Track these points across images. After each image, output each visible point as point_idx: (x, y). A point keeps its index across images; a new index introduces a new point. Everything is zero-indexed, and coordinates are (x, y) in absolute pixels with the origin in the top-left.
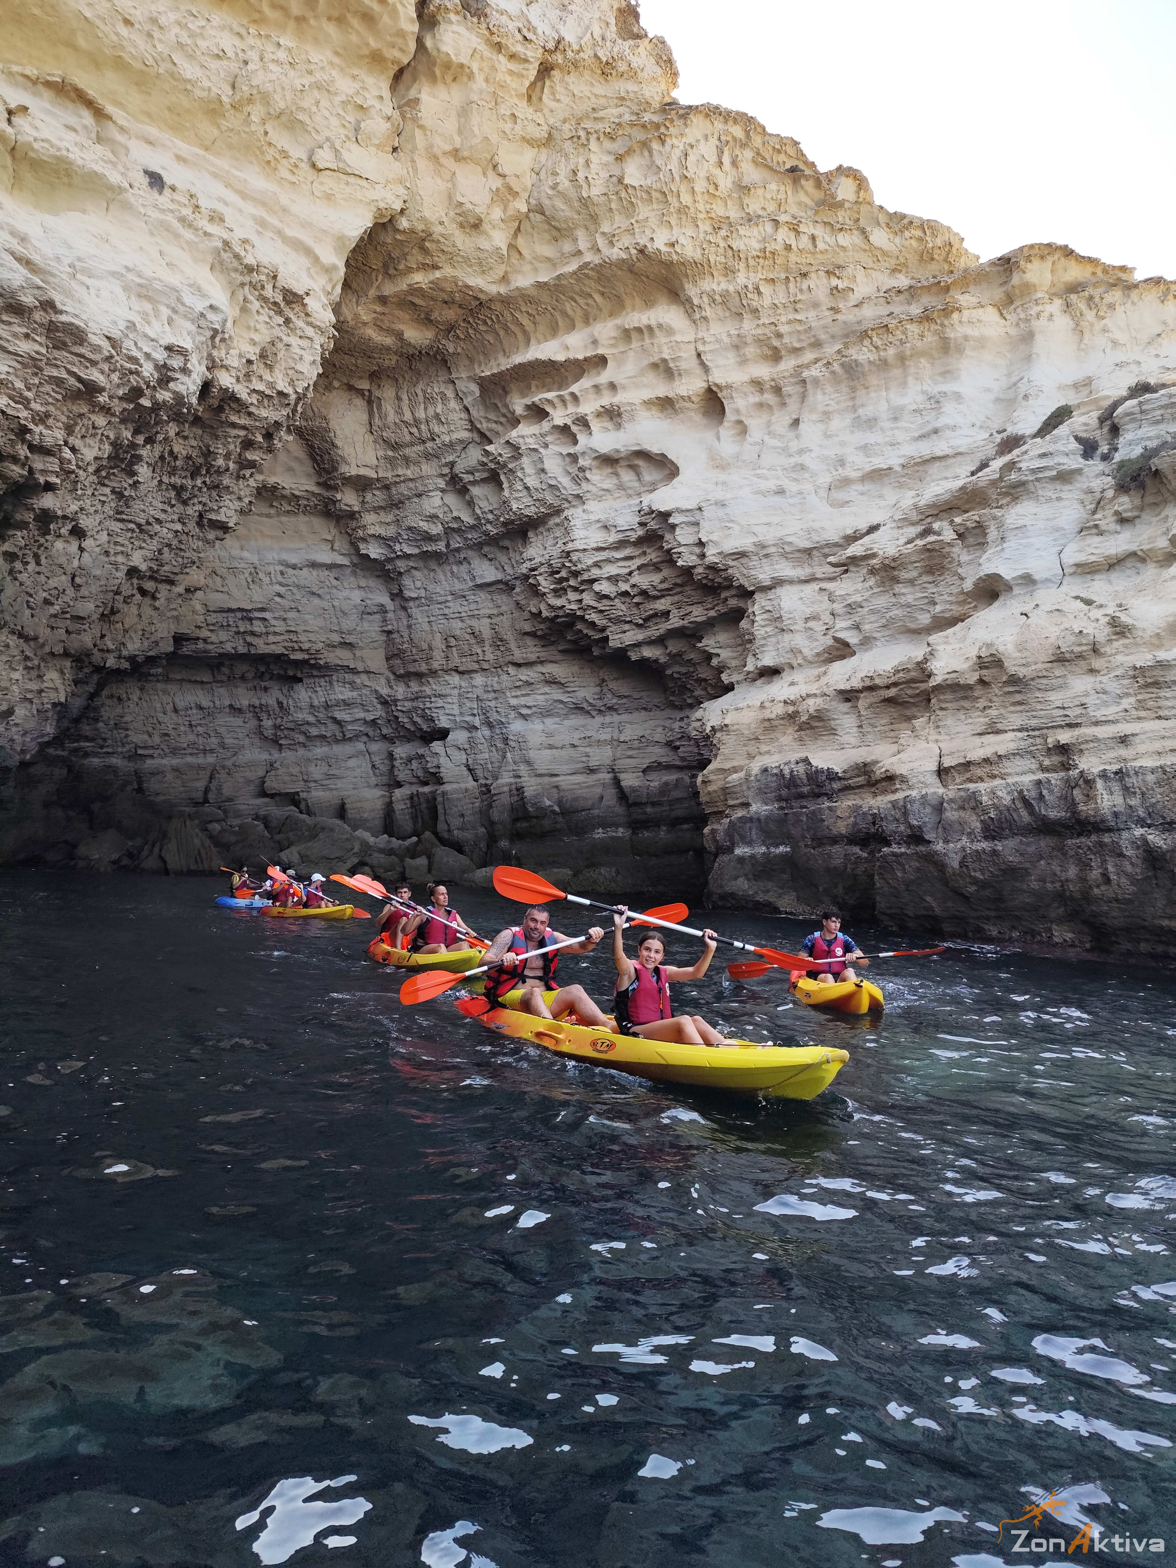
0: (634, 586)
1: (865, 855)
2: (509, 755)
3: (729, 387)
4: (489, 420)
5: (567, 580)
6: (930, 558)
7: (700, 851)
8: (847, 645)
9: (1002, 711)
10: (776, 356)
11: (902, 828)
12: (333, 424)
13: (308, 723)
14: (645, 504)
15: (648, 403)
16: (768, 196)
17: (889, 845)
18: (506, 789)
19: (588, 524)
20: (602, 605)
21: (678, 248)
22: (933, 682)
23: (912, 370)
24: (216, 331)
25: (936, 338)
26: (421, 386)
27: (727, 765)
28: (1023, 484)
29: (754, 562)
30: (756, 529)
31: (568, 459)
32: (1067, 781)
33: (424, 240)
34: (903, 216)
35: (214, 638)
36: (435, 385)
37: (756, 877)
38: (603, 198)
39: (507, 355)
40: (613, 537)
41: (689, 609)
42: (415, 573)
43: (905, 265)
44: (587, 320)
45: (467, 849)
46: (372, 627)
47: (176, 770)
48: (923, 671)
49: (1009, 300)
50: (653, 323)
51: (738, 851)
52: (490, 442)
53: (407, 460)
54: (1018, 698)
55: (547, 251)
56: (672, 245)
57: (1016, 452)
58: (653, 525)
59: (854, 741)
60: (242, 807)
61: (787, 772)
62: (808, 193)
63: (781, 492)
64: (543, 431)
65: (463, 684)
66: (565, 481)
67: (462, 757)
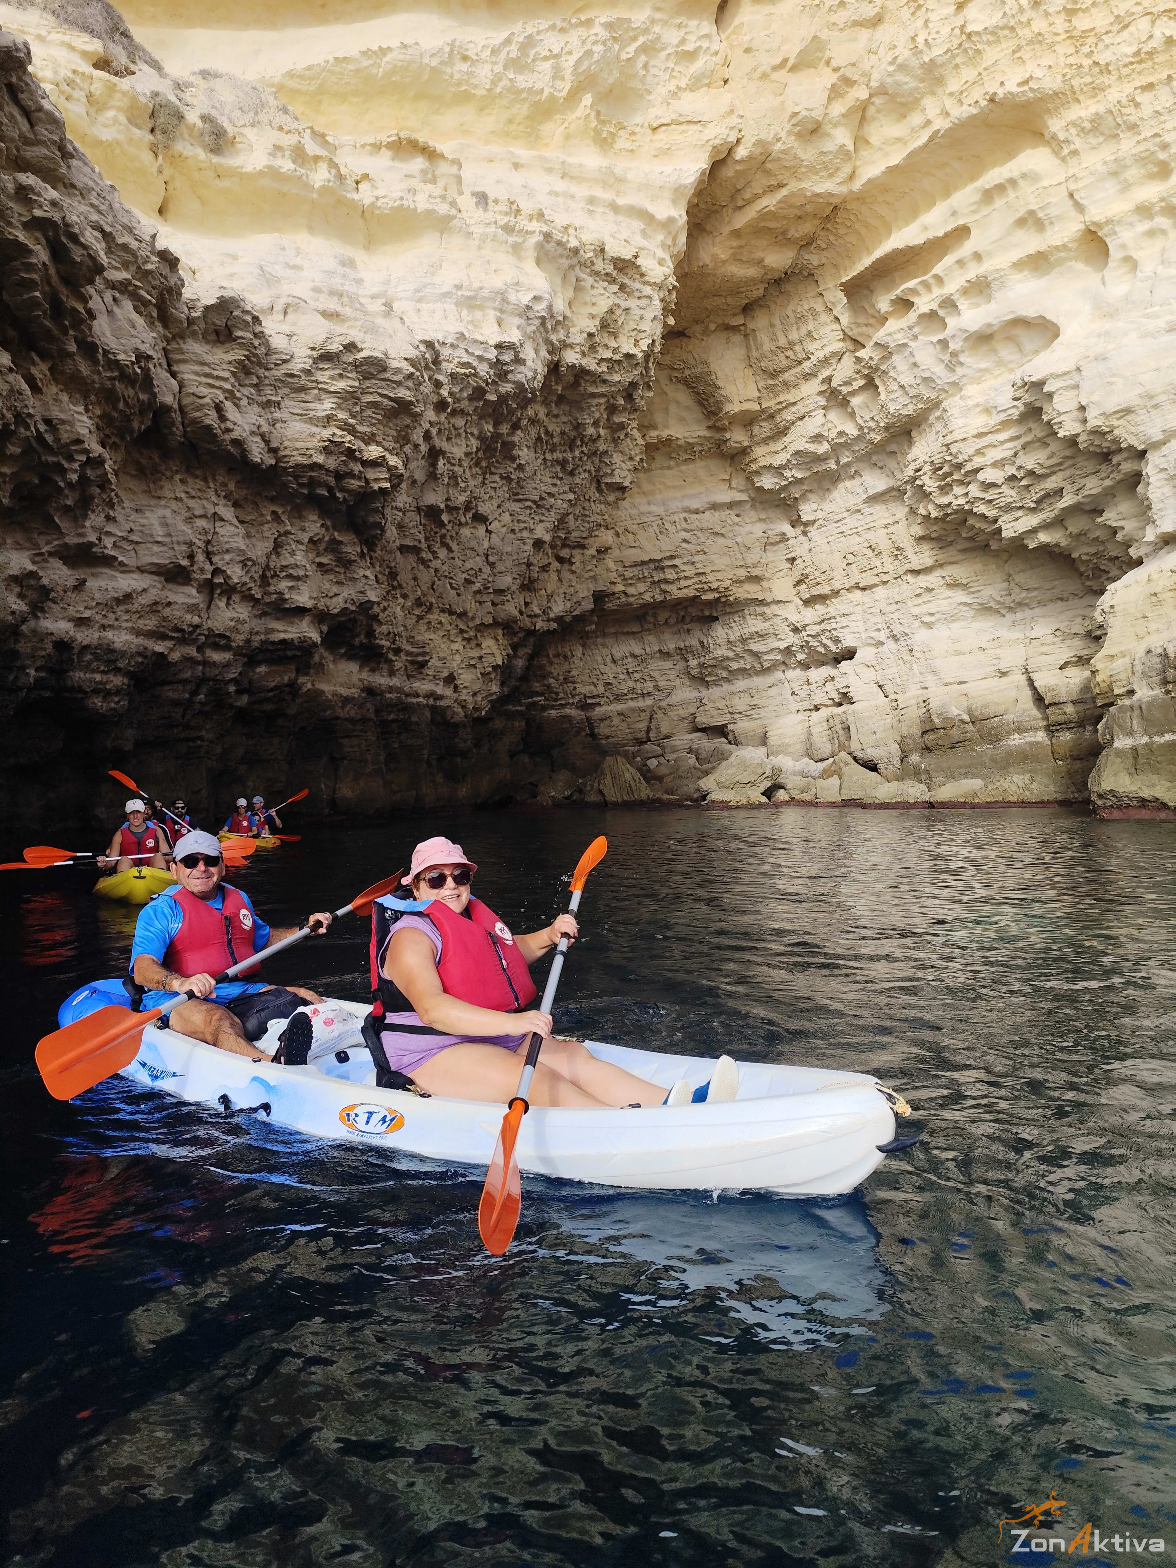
0: (1020, 468)
2: (915, 667)
3: (1110, 221)
4: (858, 325)
5: (951, 474)
10: (1164, 171)
12: (714, 367)
13: (728, 659)
14: (1018, 377)
15: (1018, 265)
18: (913, 702)
19: (966, 411)
20: (990, 494)
21: (1033, 84)
24: (543, 319)
26: (791, 307)
27: (1115, 651)
29: (1142, 417)
30: (1142, 378)
31: (939, 347)
33: (764, 163)
35: (631, 590)
36: (805, 302)
37: (1139, 771)
38: (948, 56)
39: (869, 252)
40: (996, 419)
41: (1084, 481)
42: (810, 496)
44: (946, 191)
45: (881, 767)
46: (776, 557)
47: (620, 714)
50: (1016, 174)
51: (1117, 743)
52: (862, 348)
53: (785, 384)
55: (896, 130)
56: (1027, 82)
58: (1029, 398)
60: (678, 743)
61: (1171, 650)
63: (1173, 329)
64: (910, 323)
65: (866, 600)
66: (939, 371)
67: (870, 675)
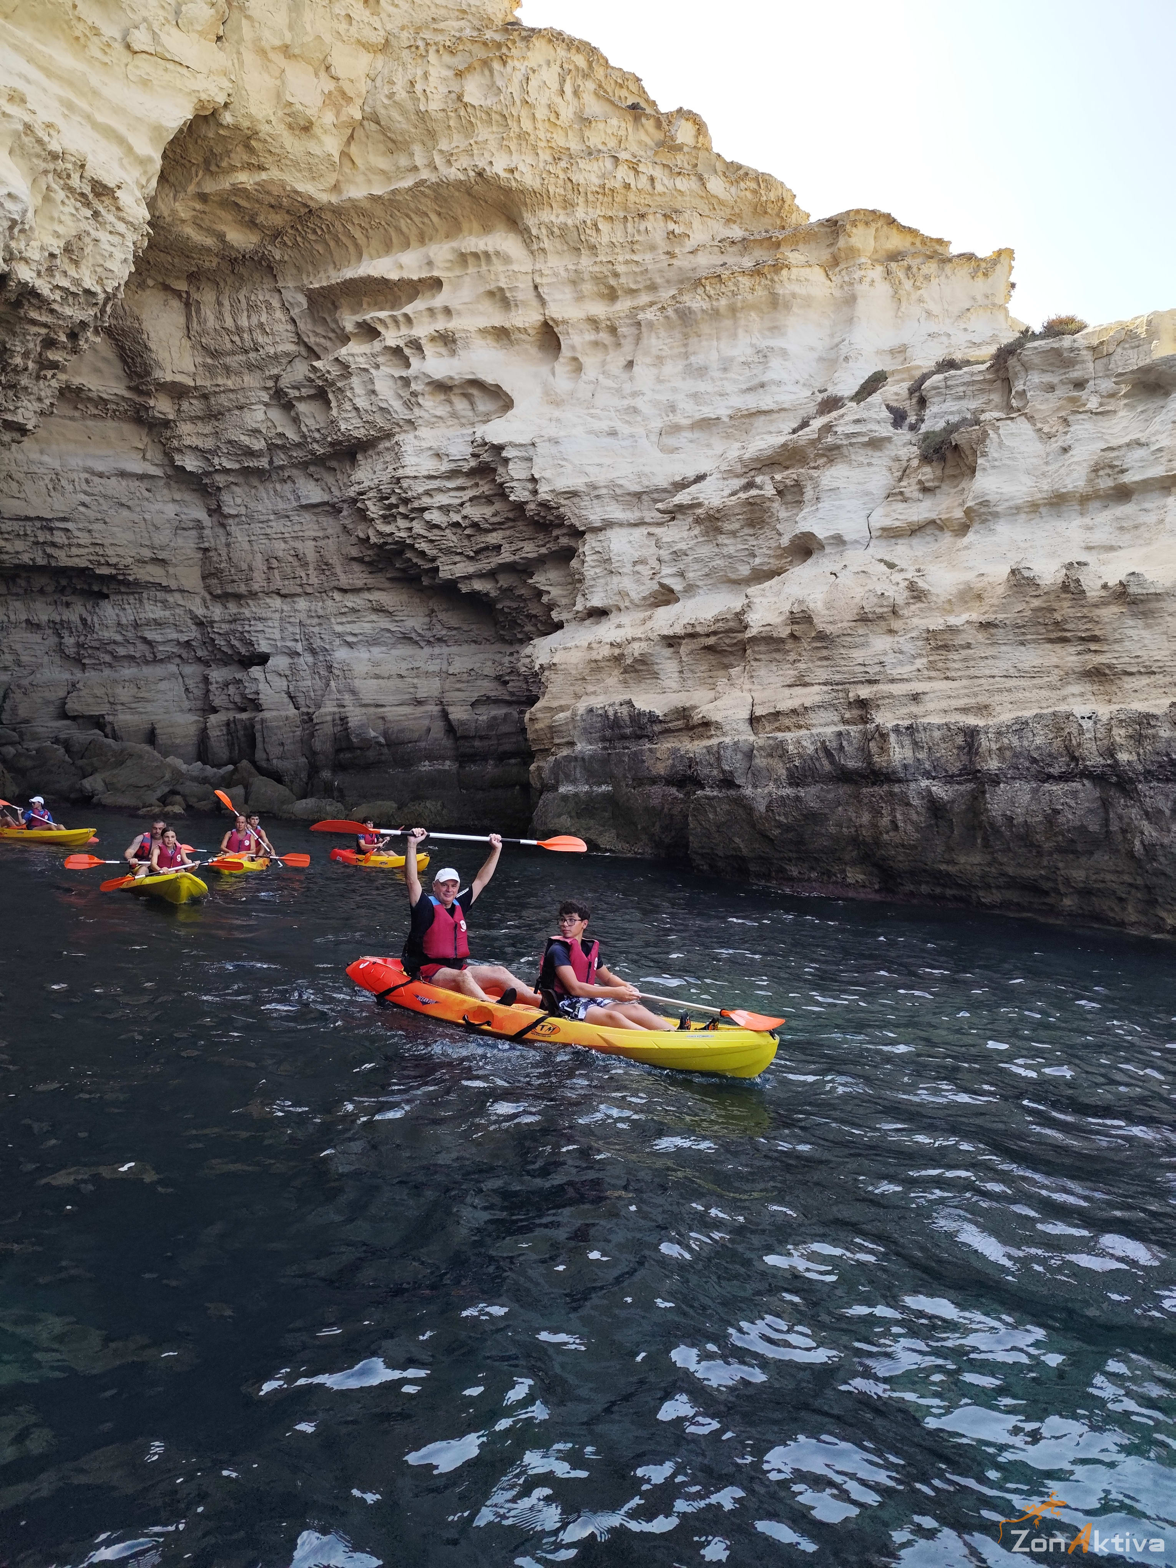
0: (465, 517)
1: (681, 796)
2: (332, 683)
3: (565, 322)
4: (317, 334)
5: (397, 506)
6: (752, 511)
7: (526, 787)
8: (671, 591)
9: (810, 665)
10: (612, 295)
11: (715, 772)
12: (146, 325)
13: (115, 643)
14: (478, 435)
15: (483, 332)
16: (609, 131)
17: (703, 788)
18: (329, 718)
19: (420, 451)
20: (433, 535)
21: (517, 175)
22: (749, 634)
23: (742, 322)
24: (14, 222)
25: (766, 293)
26: (244, 292)
27: (555, 704)
28: (838, 447)
29: (585, 502)
30: (589, 469)
31: (399, 382)
32: (864, 733)
33: (249, 138)
34: (740, 167)
35: (9, 548)
36: (260, 293)
37: (579, 816)
38: (442, 114)
39: (337, 268)
40: (445, 467)
41: (521, 544)
42: (235, 488)
43: (739, 216)
44: (422, 239)
45: (286, 779)
46: (187, 544)
48: (739, 621)
49: (835, 261)
50: (490, 249)
51: (562, 790)
52: (319, 358)
53: (227, 369)
54: (825, 653)
55: (382, 163)
56: (512, 171)
57: (834, 414)
58: (486, 457)
59: (675, 686)
60: (40, 729)
61: (611, 713)
62: (648, 134)
63: (613, 433)
64: (375, 351)
65: (285, 608)
66: (396, 405)
67: (282, 684)
